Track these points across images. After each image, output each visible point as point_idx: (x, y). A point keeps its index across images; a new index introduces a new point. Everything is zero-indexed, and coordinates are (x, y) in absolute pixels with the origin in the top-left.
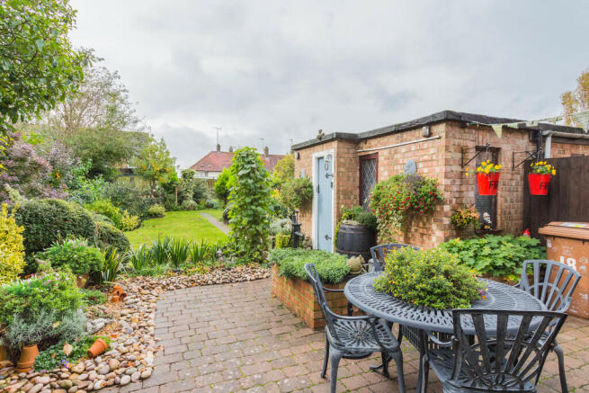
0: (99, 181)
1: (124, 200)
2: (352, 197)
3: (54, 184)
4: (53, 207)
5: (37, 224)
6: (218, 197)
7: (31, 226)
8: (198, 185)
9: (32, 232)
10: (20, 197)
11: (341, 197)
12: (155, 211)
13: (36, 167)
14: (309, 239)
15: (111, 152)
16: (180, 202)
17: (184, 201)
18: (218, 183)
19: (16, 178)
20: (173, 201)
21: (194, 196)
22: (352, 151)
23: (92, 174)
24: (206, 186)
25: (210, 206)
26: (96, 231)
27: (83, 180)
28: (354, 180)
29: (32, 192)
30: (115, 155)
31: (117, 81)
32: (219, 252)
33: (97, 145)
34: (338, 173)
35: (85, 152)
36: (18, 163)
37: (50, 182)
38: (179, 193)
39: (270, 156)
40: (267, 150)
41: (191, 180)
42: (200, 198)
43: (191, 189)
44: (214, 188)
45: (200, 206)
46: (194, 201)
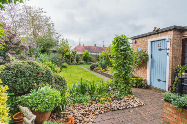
0: (45, 54)
1: (55, 61)
2: (178, 60)
3: (30, 55)
4: (31, 66)
5: (21, 77)
6: (84, 60)
7: (17, 79)
8: (77, 56)
9: (18, 83)
10: (15, 60)
11: (174, 60)
12: (64, 65)
13: (23, 48)
14: (145, 80)
15: (49, 44)
16: (72, 62)
17: (73, 62)
18: (84, 55)
19: (15, 52)
20: (69, 62)
21: (76, 60)
22: (179, 36)
23: (43, 52)
24: (80, 57)
25: (81, 64)
26: (53, 79)
27: (40, 54)
28: (180, 52)
29: (22, 58)
30: (50, 45)
31: (50, 20)
32: (110, 88)
33: (45, 41)
34: (173, 47)
35: (40, 44)
36: (15, 46)
37: (29, 54)
38: (71, 59)
39: (97, 47)
40: (95, 45)
41: (75, 54)
42: (78, 60)
43: (75, 57)
44: (82, 57)
45: (78, 63)
46: (76, 62)
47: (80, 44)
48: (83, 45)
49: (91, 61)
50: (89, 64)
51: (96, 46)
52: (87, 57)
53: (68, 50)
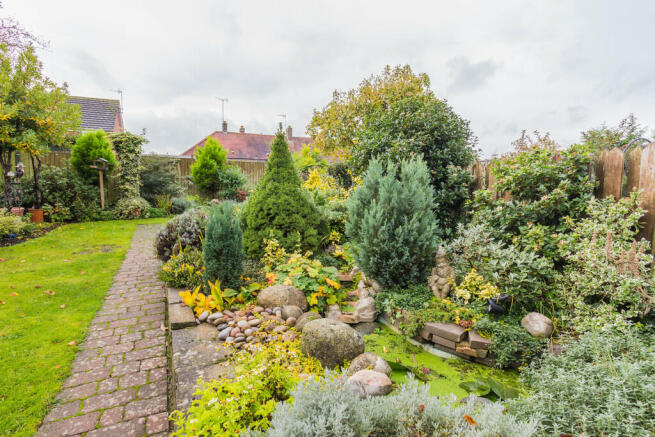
17: (121, 201)
18: (197, 165)
21: (142, 189)
24: (177, 172)
25: (177, 211)
39: (295, 138)
40: (290, 130)
41: (132, 156)
42: (160, 193)
43: (135, 175)
44: (191, 176)
45: (157, 210)
46: (143, 200)
47: (225, 125)
48: (238, 131)
49: (232, 196)
51: (294, 135)
53: (40, 121)
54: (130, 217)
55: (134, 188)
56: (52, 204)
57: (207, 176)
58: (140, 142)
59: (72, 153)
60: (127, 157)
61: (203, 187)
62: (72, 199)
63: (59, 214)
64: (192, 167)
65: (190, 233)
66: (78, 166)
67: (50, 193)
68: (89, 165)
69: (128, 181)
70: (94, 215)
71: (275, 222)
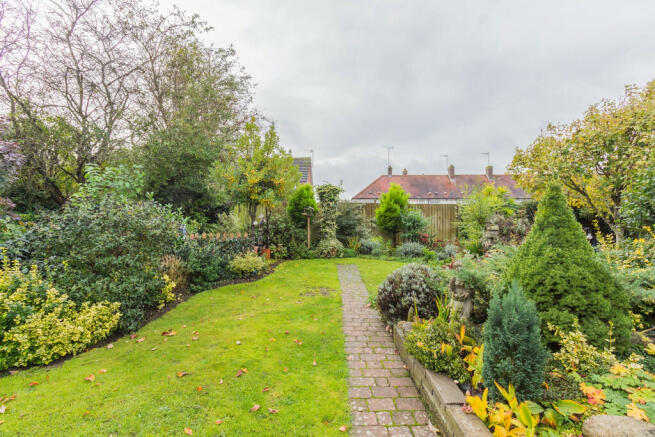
6: (382, 234)
12: (242, 266)
16: (316, 242)
17: (322, 242)
18: (382, 209)
21: (338, 232)
24: (363, 216)
25: (365, 251)
38: (314, 228)
39: (456, 176)
40: (452, 169)
41: (332, 204)
42: (350, 235)
43: (333, 220)
44: (375, 218)
45: (349, 250)
46: (338, 242)
47: (390, 169)
48: (402, 174)
49: (415, 238)
50: (406, 254)
51: (456, 173)
52: (398, 219)
53: (276, 182)
54: (328, 256)
55: (332, 231)
56: (276, 244)
57: (391, 219)
58: (338, 193)
59: (288, 203)
60: (328, 205)
61: (386, 229)
62: (289, 240)
63: (279, 252)
64: (377, 211)
65: (418, 293)
66: (292, 213)
67: (274, 235)
68: (300, 212)
69: (328, 225)
70: (303, 254)
71: (563, 301)
